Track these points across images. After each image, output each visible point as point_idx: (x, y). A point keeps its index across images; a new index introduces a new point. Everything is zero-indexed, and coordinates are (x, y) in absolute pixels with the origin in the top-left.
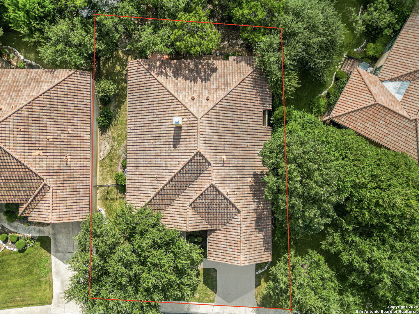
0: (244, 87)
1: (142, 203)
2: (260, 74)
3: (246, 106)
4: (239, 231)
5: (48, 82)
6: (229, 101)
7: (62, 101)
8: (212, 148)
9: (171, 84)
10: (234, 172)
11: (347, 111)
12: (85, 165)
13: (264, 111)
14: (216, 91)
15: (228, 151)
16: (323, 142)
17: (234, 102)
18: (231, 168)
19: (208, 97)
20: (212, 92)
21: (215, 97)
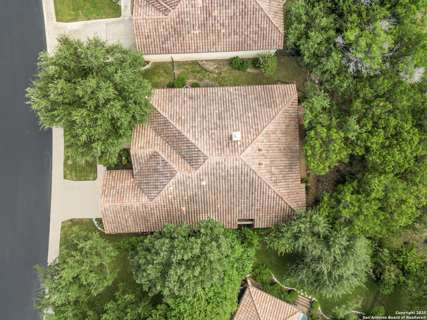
0: (275, 200)
1: (157, 104)
2: (288, 215)
3: (256, 202)
4: (132, 200)
5: (270, 8)
6: (259, 185)
7: (252, 22)
8: (212, 171)
9: (274, 127)
10: (190, 193)
11: (256, 302)
12: (191, 47)
13: (252, 220)
14: (269, 172)
15: (210, 187)
16: (223, 279)
17: (259, 190)
18: (194, 190)
19: (262, 164)
20: (268, 168)
21: (263, 171)
